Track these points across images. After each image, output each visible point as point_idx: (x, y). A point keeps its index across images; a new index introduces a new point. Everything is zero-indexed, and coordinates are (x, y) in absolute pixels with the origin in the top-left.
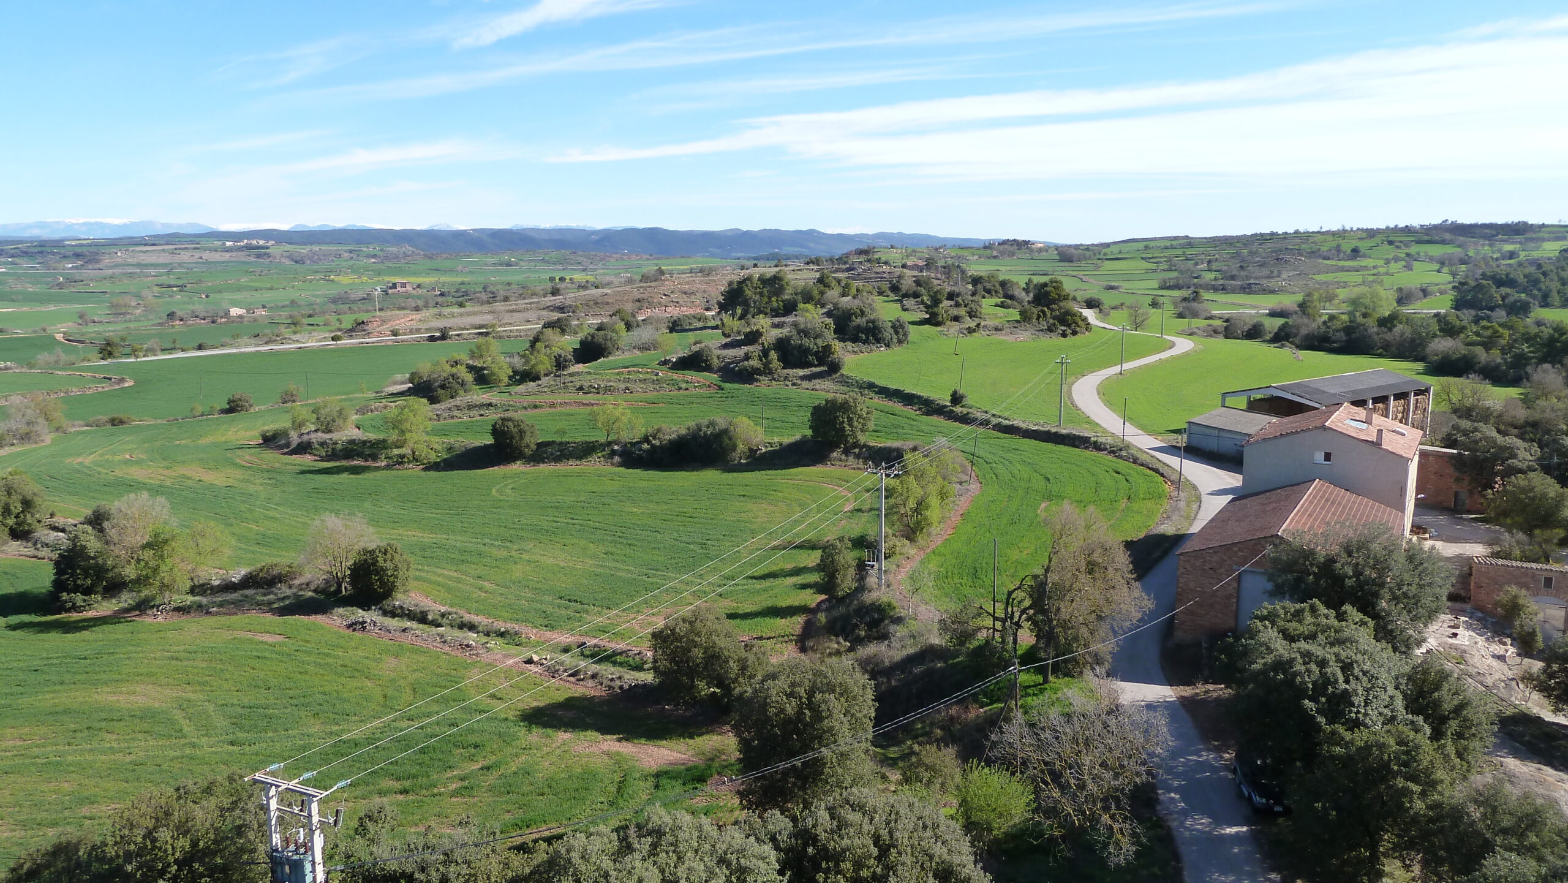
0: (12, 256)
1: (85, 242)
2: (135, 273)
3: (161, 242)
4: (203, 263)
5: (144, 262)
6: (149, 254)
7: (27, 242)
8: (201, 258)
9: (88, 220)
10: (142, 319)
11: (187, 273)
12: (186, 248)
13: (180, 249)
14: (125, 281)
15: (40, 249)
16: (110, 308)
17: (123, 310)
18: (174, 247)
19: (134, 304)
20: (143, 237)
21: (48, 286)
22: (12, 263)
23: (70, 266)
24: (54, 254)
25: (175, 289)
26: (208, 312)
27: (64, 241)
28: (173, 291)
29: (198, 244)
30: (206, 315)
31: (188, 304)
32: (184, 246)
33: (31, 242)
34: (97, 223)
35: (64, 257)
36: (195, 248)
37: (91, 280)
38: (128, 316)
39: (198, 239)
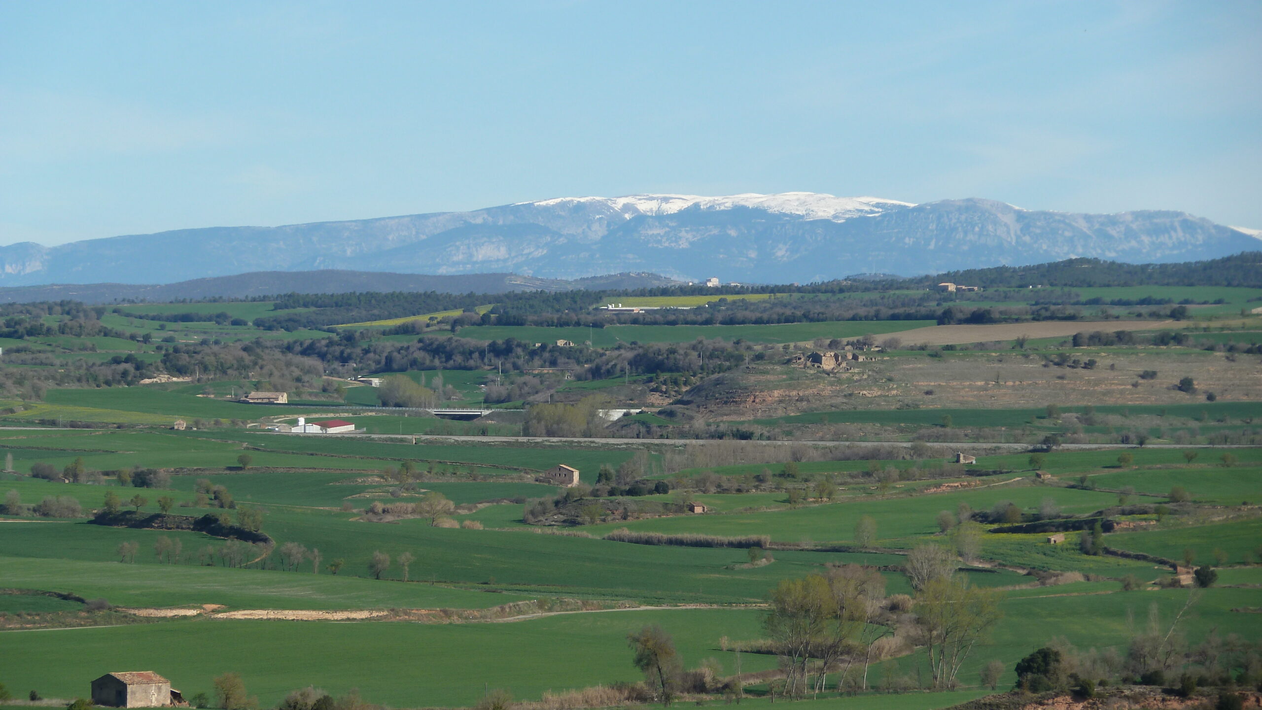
0: (387, 367)
1: (685, 304)
2: (891, 455)
3: (1017, 307)
4: (1195, 412)
5: (930, 405)
6: (954, 363)
7: (450, 303)
8: (1186, 385)
9: (704, 201)
10: (906, 680)
11: (1121, 462)
12: (1121, 337)
13: (1097, 339)
14: (842, 495)
15: (500, 335)
16: (770, 622)
17: (827, 636)
18: (1068, 330)
19: (872, 605)
20: (934, 284)
21: (520, 512)
22: (384, 400)
23: (617, 414)
24: (553, 358)
25: (1058, 538)
26: (1203, 657)
27: (599, 296)
28: (1055, 551)
29: (1176, 315)
30: (1196, 671)
31: (1118, 613)
32: (1110, 328)
33: (469, 301)
34: (740, 213)
35: (596, 373)
36: (1163, 339)
37: (701, 485)
38: (845, 667)
39: (1176, 294)
